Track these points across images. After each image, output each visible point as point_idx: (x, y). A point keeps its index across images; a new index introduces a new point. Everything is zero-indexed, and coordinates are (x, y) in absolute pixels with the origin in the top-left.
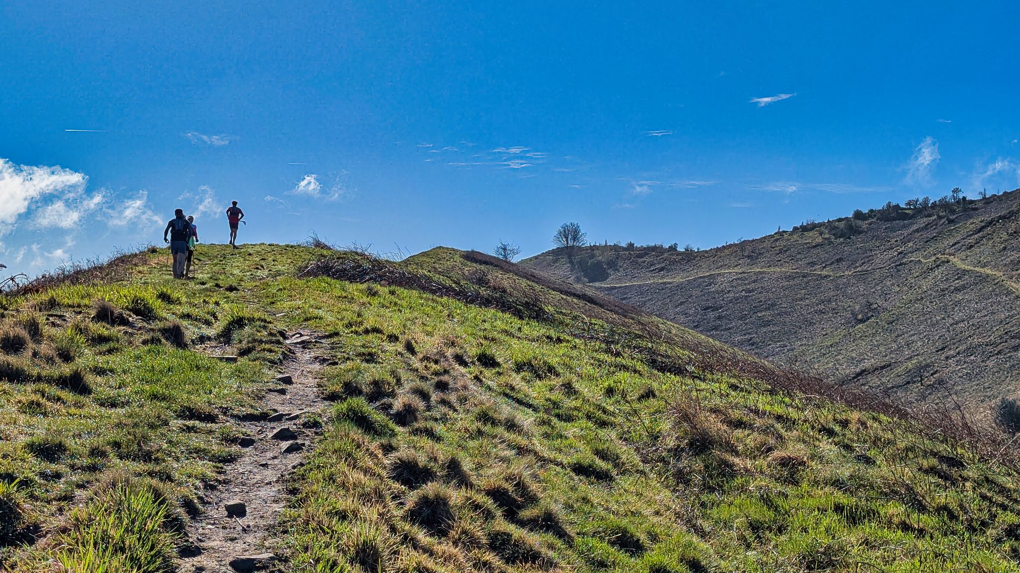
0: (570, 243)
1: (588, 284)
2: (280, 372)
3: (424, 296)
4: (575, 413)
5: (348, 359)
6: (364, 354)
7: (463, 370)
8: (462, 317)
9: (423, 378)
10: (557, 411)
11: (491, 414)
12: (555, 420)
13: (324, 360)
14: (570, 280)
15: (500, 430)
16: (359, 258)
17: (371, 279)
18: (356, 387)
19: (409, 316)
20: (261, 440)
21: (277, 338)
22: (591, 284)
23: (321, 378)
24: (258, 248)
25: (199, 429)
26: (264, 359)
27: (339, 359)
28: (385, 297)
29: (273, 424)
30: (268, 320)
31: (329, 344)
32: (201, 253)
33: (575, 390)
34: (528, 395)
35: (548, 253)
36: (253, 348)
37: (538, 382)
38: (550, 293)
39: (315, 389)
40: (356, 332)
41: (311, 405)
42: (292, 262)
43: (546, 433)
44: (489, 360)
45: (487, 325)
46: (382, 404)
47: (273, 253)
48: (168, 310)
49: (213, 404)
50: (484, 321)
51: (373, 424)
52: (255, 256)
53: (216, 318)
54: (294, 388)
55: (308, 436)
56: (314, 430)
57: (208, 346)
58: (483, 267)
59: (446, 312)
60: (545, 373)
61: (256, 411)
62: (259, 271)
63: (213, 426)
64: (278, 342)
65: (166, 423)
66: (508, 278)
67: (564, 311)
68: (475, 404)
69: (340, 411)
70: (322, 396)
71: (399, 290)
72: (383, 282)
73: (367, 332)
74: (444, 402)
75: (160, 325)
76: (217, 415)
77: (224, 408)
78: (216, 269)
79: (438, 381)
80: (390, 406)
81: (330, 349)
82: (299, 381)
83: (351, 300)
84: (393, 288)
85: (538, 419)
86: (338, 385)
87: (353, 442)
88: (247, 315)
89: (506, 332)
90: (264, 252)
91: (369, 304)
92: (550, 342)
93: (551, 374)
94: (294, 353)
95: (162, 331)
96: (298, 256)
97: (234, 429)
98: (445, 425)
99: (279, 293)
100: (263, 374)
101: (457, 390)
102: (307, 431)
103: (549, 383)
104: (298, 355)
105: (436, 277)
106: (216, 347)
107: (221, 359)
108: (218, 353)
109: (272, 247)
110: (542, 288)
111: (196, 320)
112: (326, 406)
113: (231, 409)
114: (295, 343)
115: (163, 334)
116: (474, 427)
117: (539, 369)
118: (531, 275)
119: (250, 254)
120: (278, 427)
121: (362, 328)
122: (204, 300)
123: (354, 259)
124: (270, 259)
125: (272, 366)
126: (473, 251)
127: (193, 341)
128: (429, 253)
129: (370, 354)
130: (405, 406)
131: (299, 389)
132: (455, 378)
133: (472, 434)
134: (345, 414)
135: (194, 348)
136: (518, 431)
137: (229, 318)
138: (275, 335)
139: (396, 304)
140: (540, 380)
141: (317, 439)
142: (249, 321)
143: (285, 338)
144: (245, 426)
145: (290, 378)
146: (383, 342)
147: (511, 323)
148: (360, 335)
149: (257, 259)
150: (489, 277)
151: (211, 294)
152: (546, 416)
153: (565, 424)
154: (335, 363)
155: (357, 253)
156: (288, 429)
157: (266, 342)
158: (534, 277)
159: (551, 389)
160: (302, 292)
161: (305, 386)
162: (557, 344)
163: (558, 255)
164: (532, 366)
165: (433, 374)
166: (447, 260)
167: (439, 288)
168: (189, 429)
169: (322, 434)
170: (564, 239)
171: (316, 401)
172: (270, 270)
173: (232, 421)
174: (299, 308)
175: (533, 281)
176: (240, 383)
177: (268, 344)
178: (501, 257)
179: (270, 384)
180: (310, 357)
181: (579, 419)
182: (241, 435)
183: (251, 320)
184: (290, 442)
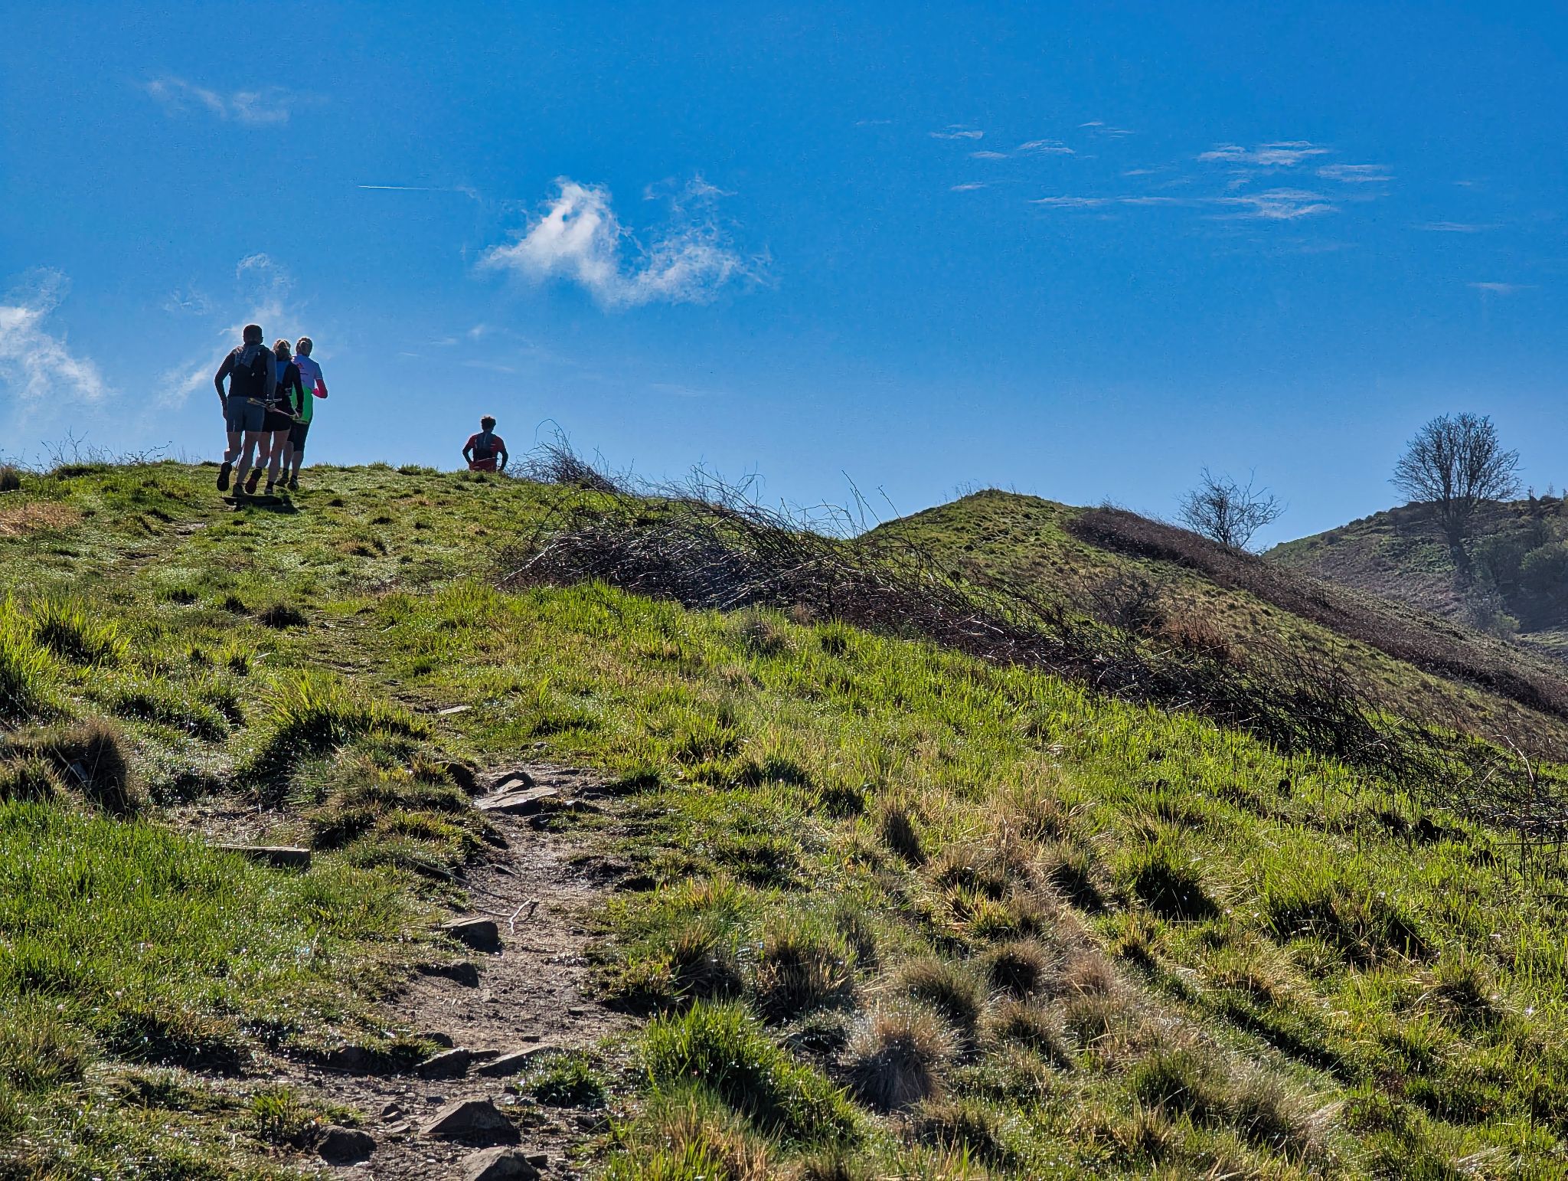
0: (1459, 489)
1: (1518, 637)
2: (459, 910)
3: (946, 659)
4: (1490, 1092)
5: (689, 869)
6: (743, 855)
7: (1083, 922)
8: (1080, 736)
9: (948, 945)
10: (1423, 1082)
11: (1191, 1079)
12: (1417, 1116)
13: (608, 871)
14: (1455, 622)
15: (1226, 1140)
16: (717, 520)
17: (755, 596)
18: (721, 968)
19: (892, 727)
20: (396, 1140)
21: (446, 791)
22: (1529, 638)
23: (599, 933)
24: (362, 483)
25: (183, 1094)
26: (402, 863)
27: (659, 868)
28: (808, 660)
29: (433, 1089)
30: (415, 727)
31: (621, 816)
32: (170, 495)
33: (1487, 1011)
34: (1318, 1022)
35: (1377, 523)
36: (364, 824)
37: (1355, 977)
38: (1380, 667)
39: (578, 972)
40: (715, 779)
41: (563, 1026)
42: (482, 533)
43: (1386, 1159)
44: (1181, 891)
45: (1167, 770)
46: (810, 1031)
47: (417, 498)
48: (75, 683)
49: (233, 1012)
50: (1157, 756)
51: (776, 1098)
52: (353, 507)
53: (236, 717)
54: (507, 964)
55: (554, 1132)
56: (574, 1112)
57: (209, 810)
58: (1141, 567)
59: (1022, 720)
60: (1381, 945)
61: (376, 1040)
62: (369, 561)
63: (235, 1088)
64: (450, 804)
65: (73, 1071)
66: (1232, 607)
67: (1434, 730)
68: (1134, 1044)
69: (668, 1049)
70: (603, 995)
71: (857, 638)
72: (798, 609)
73: (752, 777)
74: (1024, 1033)
75: (47, 734)
76: (246, 1050)
77: (268, 1026)
78: (221, 549)
79: (1001, 960)
80: (837, 1039)
81: (628, 834)
82: (520, 941)
83: (693, 668)
84: (836, 628)
85: (1357, 1109)
86: (654, 957)
87: (713, 1159)
88: (343, 710)
89: (1231, 794)
90: (383, 494)
91: (755, 681)
92: (1395, 834)
93: (1402, 951)
94: (502, 844)
95: (53, 755)
96: (501, 513)
97: (305, 1099)
98: (1028, 1112)
99: (445, 637)
100: (399, 911)
101: (1065, 991)
102: (553, 1116)
103: (1394, 981)
104: (518, 849)
105: (979, 598)
106: (236, 815)
107: (256, 856)
108: (243, 836)
109: (414, 480)
110: (1351, 647)
111: (168, 719)
112: (618, 1030)
113: (291, 1029)
114: (508, 810)
115: (59, 765)
116: (1129, 1126)
117: (1357, 928)
118: (1314, 600)
119: (337, 503)
120: (454, 1099)
121: (736, 763)
122: (196, 655)
123: (698, 527)
124: (406, 520)
125: (432, 886)
126: (1106, 510)
127: (156, 793)
128: (951, 514)
129: (765, 855)
130: (888, 1039)
131: (523, 970)
132: (1060, 950)
133: (1123, 1149)
134: (682, 1061)
135: (162, 818)
136: (1289, 1147)
137: (283, 717)
138: (440, 780)
139: (846, 685)
140: (1362, 969)
141: (589, 1144)
142: (349, 727)
143: (474, 791)
144: (339, 1089)
145: (490, 929)
146: (809, 813)
147: (1250, 765)
148: (731, 787)
149: (364, 520)
150: (1165, 602)
151: (213, 633)
152: (1384, 1099)
153: (1455, 1131)
154: (644, 884)
155: (704, 506)
156: (487, 1107)
157: (408, 804)
158: (1326, 605)
159: (1400, 1006)
160: (523, 636)
161: (544, 957)
162: (1421, 843)
163: (1412, 530)
164: (1333, 918)
165: (982, 933)
166: (1016, 540)
167: (993, 636)
168: (153, 1095)
169: (606, 1128)
170: (1436, 474)
171: (580, 1013)
172: (405, 560)
173: (297, 1072)
174: (515, 689)
175: (1321, 620)
176: (321, 941)
177: (414, 809)
178: (1206, 533)
179: (425, 947)
180: (560, 860)
181: (1503, 1113)
182: (327, 1120)
183: (360, 724)
184: (497, 1151)
